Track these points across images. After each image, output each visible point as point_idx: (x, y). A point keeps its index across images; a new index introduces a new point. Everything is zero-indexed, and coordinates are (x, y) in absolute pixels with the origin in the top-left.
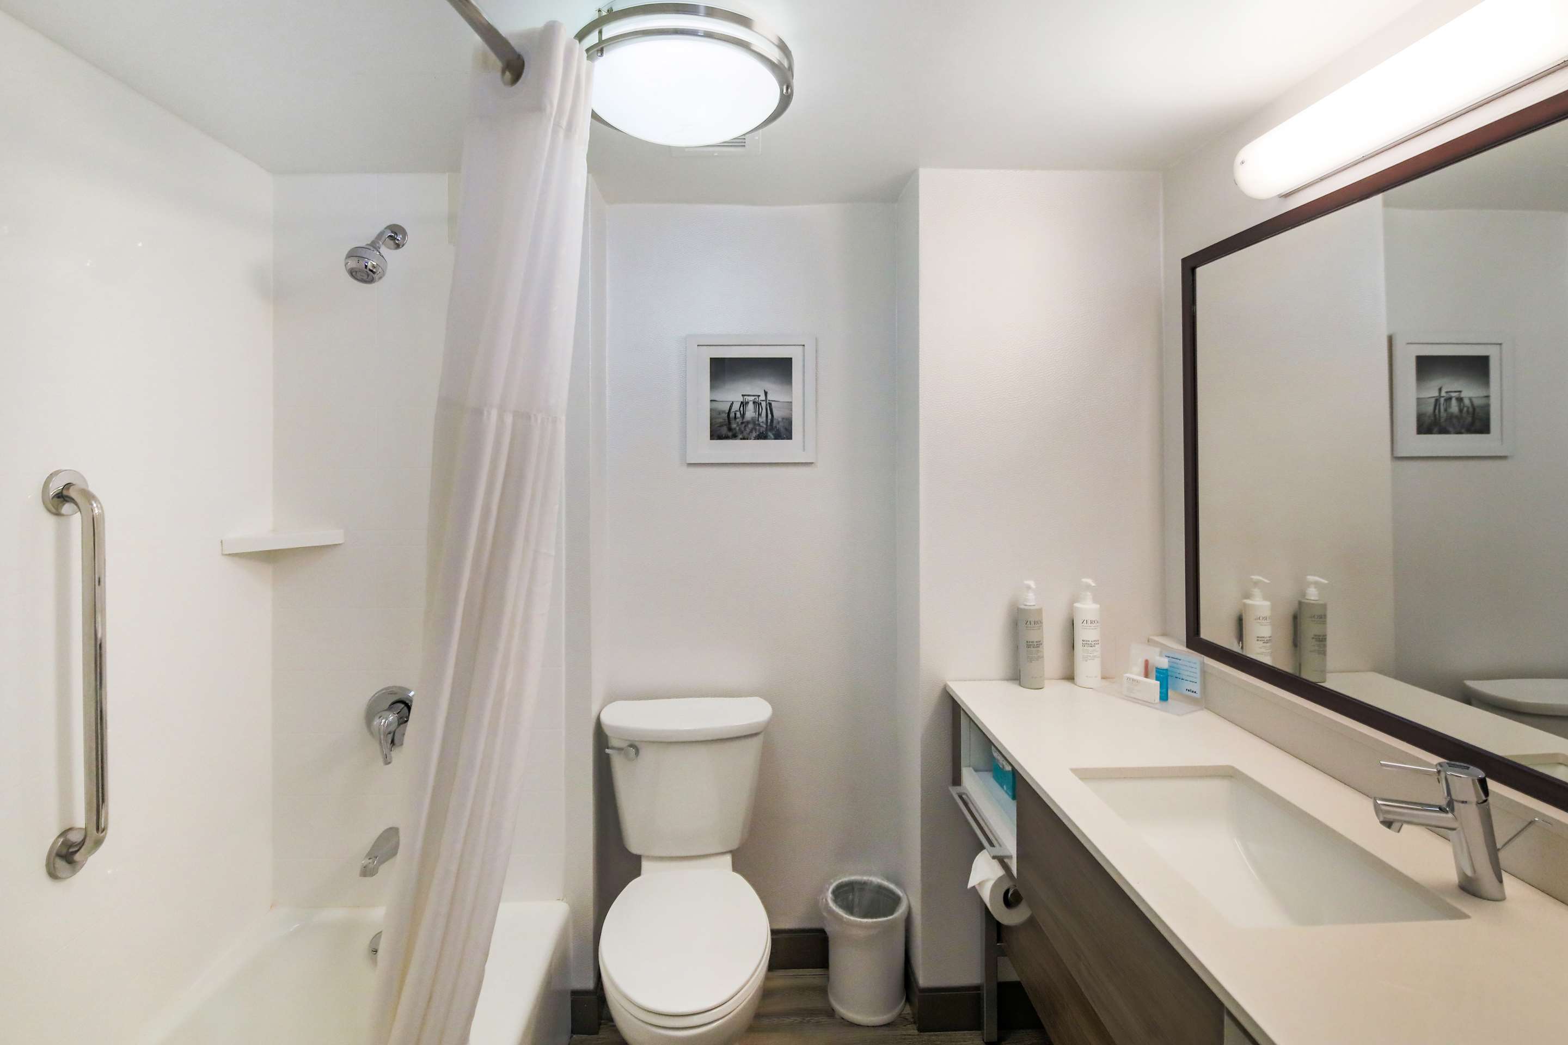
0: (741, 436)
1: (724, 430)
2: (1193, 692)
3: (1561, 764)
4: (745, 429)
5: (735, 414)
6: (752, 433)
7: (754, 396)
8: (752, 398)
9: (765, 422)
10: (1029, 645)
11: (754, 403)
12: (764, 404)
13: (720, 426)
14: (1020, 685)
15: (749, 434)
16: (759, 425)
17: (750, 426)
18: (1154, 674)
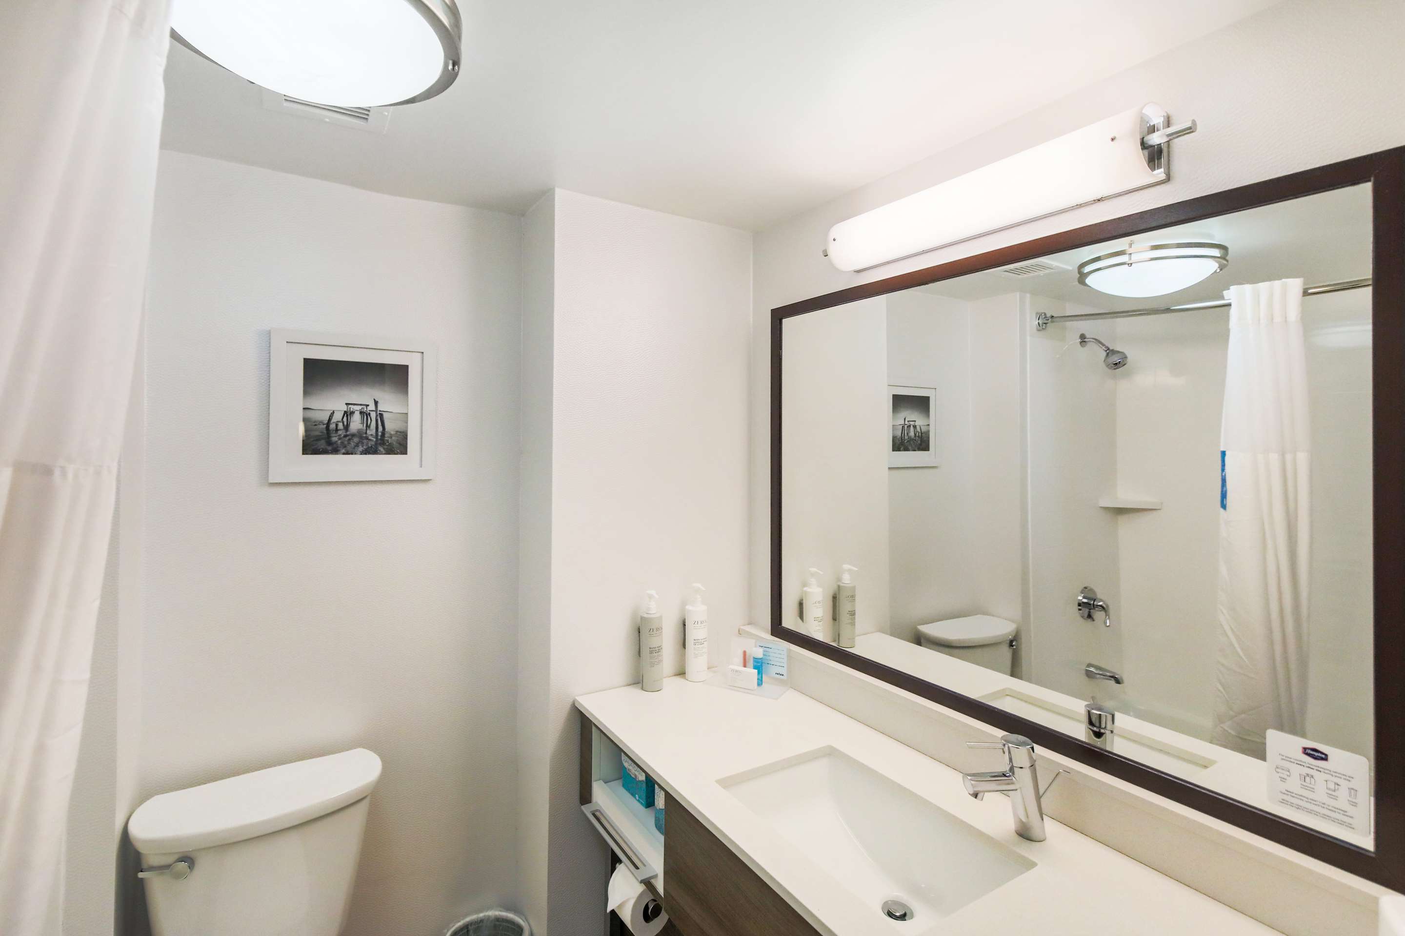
0: (343, 451)
1: (322, 444)
2: (781, 675)
3: (1007, 695)
4: (349, 443)
5: (337, 425)
6: (358, 446)
7: (361, 405)
8: (359, 408)
9: (374, 434)
10: (652, 651)
11: (361, 413)
12: (373, 415)
13: (317, 440)
14: (642, 689)
15: (354, 448)
16: (367, 438)
17: (356, 440)
18: (751, 663)
